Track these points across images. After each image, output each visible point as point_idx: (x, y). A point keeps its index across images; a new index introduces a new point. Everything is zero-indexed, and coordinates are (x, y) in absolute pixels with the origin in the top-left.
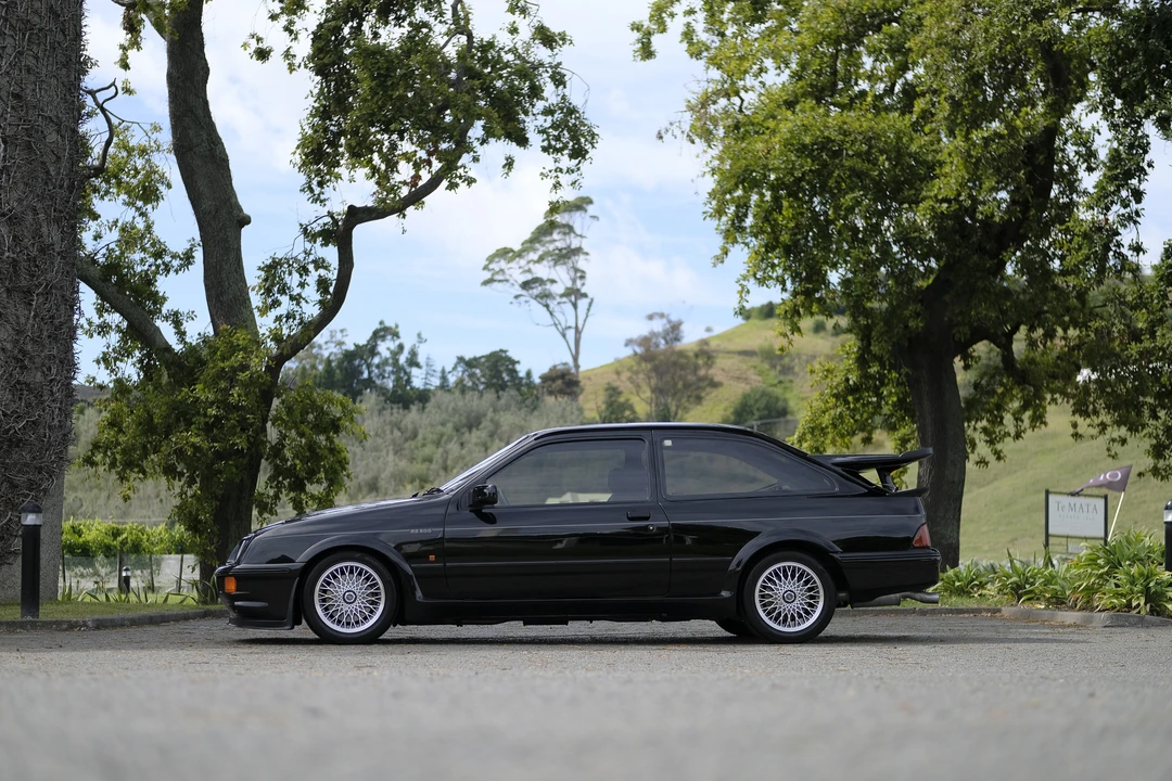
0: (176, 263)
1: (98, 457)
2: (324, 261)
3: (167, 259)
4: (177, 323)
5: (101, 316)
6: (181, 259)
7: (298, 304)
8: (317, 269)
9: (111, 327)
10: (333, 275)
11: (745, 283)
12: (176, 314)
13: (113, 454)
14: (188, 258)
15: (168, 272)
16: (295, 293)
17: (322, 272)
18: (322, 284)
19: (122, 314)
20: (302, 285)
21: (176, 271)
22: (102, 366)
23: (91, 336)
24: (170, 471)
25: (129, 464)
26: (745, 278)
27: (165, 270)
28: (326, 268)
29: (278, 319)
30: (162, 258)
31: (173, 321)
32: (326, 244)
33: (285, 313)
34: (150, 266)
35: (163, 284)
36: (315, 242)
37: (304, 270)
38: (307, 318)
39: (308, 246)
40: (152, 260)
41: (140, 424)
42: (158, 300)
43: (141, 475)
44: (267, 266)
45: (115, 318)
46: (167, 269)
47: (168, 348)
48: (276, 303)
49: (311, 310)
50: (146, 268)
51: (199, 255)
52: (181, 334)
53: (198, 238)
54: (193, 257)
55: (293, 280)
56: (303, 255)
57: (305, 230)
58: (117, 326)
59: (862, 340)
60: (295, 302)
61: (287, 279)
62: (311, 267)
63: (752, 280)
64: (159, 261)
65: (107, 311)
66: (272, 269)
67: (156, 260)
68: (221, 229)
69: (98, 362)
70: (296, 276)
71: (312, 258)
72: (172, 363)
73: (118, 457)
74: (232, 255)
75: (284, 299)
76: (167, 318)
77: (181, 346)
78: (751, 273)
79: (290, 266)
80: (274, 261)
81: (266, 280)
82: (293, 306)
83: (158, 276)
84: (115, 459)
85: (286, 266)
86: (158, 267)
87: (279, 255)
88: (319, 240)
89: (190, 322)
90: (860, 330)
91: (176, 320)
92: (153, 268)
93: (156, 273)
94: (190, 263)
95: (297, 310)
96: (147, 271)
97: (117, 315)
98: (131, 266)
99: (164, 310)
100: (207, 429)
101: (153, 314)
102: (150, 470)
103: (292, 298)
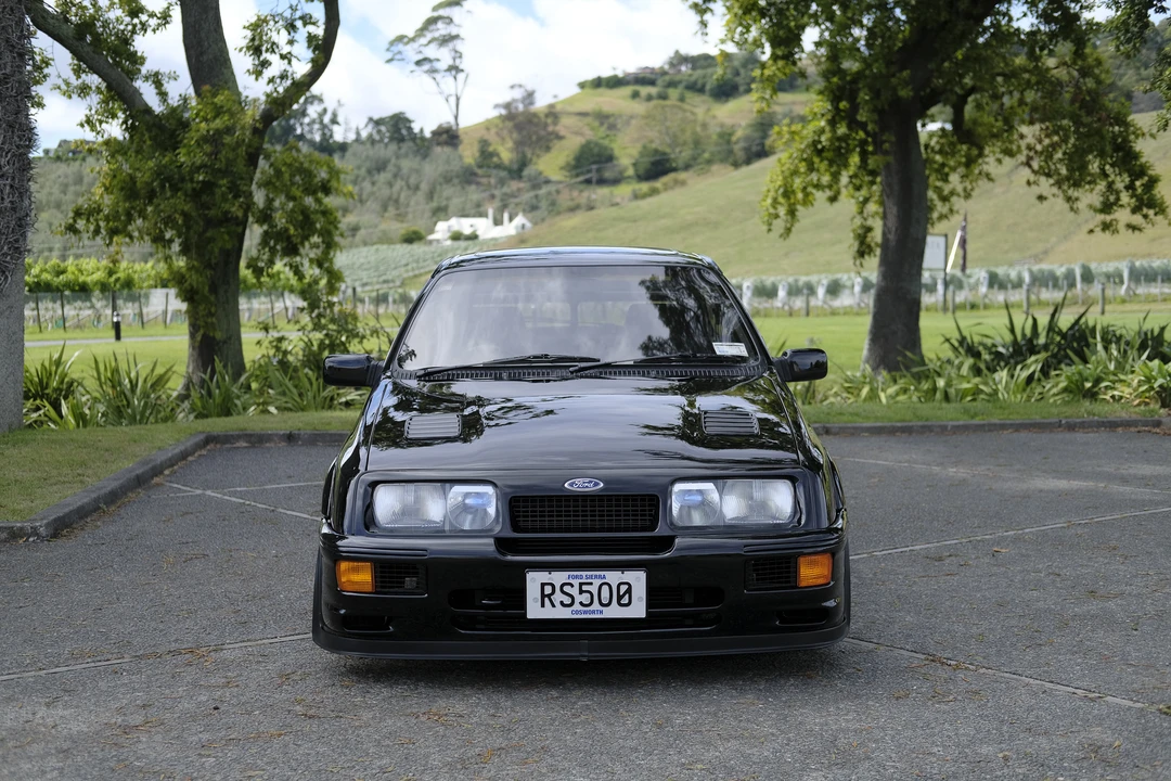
0: (153, 22)
1: (81, 224)
2: (311, 17)
3: (144, 17)
4: (158, 84)
5: (79, 77)
6: (159, 18)
7: (289, 63)
8: (305, 25)
9: (90, 88)
10: (319, 31)
12: (157, 74)
13: (97, 220)
14: (165, 18)
15: (146, 31)
16: (284, 52)
17: (311, 29)
18: (311, 38)
19: (100, 76)
21: (154, 31)
22: (87, 128)
23: (70, 97)
24: (158, 239)
25: (113, 232)
26: (723, 42)
27: (142, 29)
28: (314, 24)
29: (271, 80)
30: (138, 17)
31: (154, 82)
33: (277, 73)
34: (126, 25)
35: (140, 44)
37: (291, 27)
38: (298, 76)
40: (128, 19)
41: (124, 188)
42: (136, 60)
43: (127, 240)
44: (252, 25)
45: (93, 80)
46: (144, 27)
47: (148, 110)
48: (265, 64)
49: (301, 68)
50: (122, 27)
51: (176, 14)
52: (163, 95)
54: (170, 16)
55: (281, 38)
56: (289, 11)
58: (98, 88)
59: (832, 102)
60: (286, 61)
61: (275, 37)
62: (299, 24)
64: (136, 21)
65: (84, 71)
66: (257, 27)
67: (132, 19)
69: (82, 125)
70: (284, 32)
71: (298, 14)
72: (154, 125)
73: (102, 224)
74: (211, 14)
75: (274, 58)
76: (147, 78)
77: (162, 108)
78: (729, 36)
79: (276, 22)
80: (259, 19)
81: (253, 40)
82: (283, 65)
83: (136, 36)
84: (98, 226)
85: (272, 23)
86: (134, 26)
87: (264, 13)
89: (172, 82)
90: (832, 91)
91: (156, 80)
92: (130, 28)
93: (133, 32)
94: (167, 22)
95: (288, 68)
96: (123, 31)
97: (95, 77)
98: (106, 24)
99: (144, 70)
100: (195, 195)
101: (132, 74)
102: (136, 234)
103: (283, 57)
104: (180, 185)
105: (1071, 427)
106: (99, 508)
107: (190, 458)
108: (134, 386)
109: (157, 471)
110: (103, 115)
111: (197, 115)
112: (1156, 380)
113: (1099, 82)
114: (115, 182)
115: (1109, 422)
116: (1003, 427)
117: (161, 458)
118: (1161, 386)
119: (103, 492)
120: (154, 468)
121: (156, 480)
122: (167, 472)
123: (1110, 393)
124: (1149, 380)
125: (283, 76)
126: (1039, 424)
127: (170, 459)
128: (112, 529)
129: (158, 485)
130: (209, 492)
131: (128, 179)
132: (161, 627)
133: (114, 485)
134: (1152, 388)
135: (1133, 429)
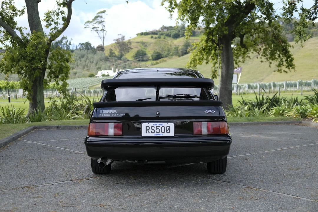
0: (19, 13)
2: (63, 12)
3: (17, 12)
4: (21, 31)
6: (21, 12)
9: (1, 31)
10: (66, 16)
11: (177, 20)
14: (23, 12)
15: (17, 15)
16: (56, 22)
17: (63, 15)
18: (64, 18)
19: (4, 28)
20: (57, 19)
21: (20, 16)
24: (19, 73)
25: (7, 71)
26: (177, 19)
27: (16, 15)
29: (52, 29)
30: (15, 12)
31: (19, 30)
32: (64, 7)
33: (53, 27)
34: (11, 14)
35: (15, 19)
36: (60, 6)
37: (58, 14)
38: (59, 29)
39: (59, 7)
40: (12, 12)
41: (10, 59)
42: (14, 24)
43: (11, 73)
46: (17, 14)
47: (18, 38)
48: (50, 25)
49: (60, 27)
51: (26, 11)
52: (22, 34)
53: (26, 6)
54: (24, 12)
56: (58, 10)
57: (58, 2)
58: (3, 31)
59: (207, 36)
61: (53, 17)
62: (60, 14)
63: (179, 20)
64: (14, 12)
66: (48, 15)
67: (13, 12)
68: (32, 3)
70: (56, 16)
71: (60, 11)
72: (19, 42)
73: (4, 69)
74: (36, 11)
75: (53, 23)
76: (17, 29)
77: (22, 37)
78: (179, 18)
79: (54, 13)
80: (49, 12)
81: (47, 17)
82: (56, 25)
83: (14, 17)
85: (52, 13)
86: (14, 14)
87: (50, 10)
88: (62, 6)
90: (207, 33)
91: (20, 29)
92: (12, 14)
93: (14, 16)
94: (23, 13)
95: (57, 26)
96: (11, 15)
97: (3, 28)
98: (6, 13)
99: (16, 27)
100: (30, 61)
101: (13, 28)
102: (13, 72)
103: (55, 23)
104: (26, 58)
105: (277, 124)
106: (2, 147)
107: (29, 133)
108: (14, 114)
109: (19, 136)
110: (5, 39)
111: (32, 39)
112: (300, 110)
113: (279, 31)
114: (8, 57)
115: (288, 122)
116: (258, 123)
117: (20, 133)
118: (301, 112)
119: (3, 142)
120: (18, 136)
121: (19, 139)
122: (22, 137)
123: (287, 114)
124: (298, 110)
125: (55, 28)
126: (268, 123)
127: (23, 133)
128: (5, 152)
129: (20, 140)
130: (34, 142)
131: (12, 56)
132: (19, 180)
133: (6, 140)
134: (299, 113)
135: (294, 124)
